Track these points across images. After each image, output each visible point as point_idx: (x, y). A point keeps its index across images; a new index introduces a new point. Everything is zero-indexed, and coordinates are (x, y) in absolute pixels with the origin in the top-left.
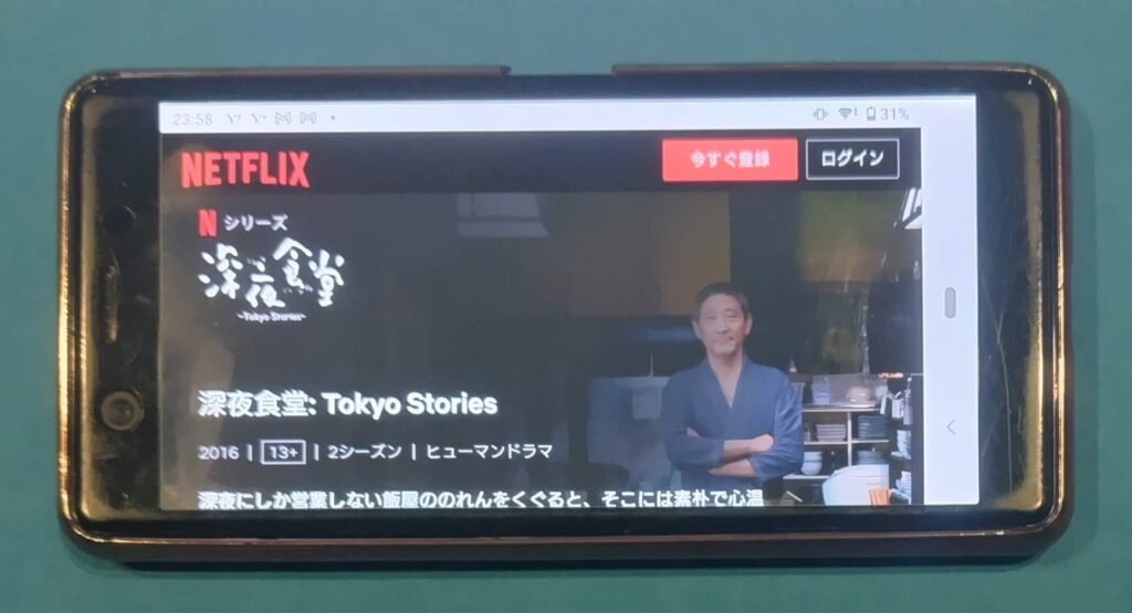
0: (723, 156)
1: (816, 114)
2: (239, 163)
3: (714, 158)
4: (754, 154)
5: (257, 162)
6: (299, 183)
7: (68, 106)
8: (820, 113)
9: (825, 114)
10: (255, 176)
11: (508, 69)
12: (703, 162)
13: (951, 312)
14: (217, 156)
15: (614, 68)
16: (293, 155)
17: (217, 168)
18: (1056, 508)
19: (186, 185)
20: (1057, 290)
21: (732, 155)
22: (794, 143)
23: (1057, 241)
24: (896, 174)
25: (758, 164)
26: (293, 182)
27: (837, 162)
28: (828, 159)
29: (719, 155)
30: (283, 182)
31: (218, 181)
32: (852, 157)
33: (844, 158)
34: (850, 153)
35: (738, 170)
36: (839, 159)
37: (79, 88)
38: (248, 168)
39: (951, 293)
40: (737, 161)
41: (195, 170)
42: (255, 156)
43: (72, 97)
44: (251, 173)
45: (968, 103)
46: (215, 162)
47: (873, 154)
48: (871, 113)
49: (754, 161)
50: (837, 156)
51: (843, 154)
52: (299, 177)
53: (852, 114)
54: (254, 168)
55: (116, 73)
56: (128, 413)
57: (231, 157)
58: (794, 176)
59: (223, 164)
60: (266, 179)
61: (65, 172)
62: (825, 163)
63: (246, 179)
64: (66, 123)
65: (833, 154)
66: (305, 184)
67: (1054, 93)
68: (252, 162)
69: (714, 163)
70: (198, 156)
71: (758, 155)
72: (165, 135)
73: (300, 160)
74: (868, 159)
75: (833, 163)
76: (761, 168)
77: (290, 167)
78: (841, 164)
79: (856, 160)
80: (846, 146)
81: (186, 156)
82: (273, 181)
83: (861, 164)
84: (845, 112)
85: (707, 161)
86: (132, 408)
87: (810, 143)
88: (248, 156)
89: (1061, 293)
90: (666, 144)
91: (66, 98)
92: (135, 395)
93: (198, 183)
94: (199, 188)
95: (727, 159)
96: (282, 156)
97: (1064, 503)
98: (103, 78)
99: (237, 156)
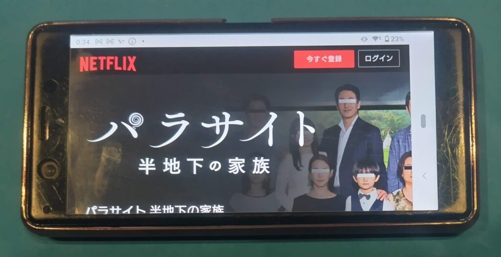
0: (321, 58)
1: (362, 39)
2: (105, 61)
3: (317, 58)
4: (335, 56)
5: (113, 61)
6: (132, 69)
7: (30, 37)
8: (364, 38)
9: (366, 39)
10: (112, 66)
11: (224, 20)
12: (312, 60)
13: (423, 125)
14: (96, 58)
15: (272, 20)
16: (129, 58)
17: (95, 63)
18: (473, 212)
19: (81, 70)
20: (471, 116)
21: (325, 57)
22: (353, 51)
23: (471, 94)
24: (398, 65)
25: (336, 61)
26: (129, 69)
27: (372, 60)
28: (368, 58)
29: (319, 57)
30: (125, 69)
31: (96, 69)
32: (379, 58)
33: (375, 58)
34: (377, 56)
35: (328, 63)
36: (373, 58)
37: (35, 29)
38: (109, 63)
39: (423, 117)
40: (328, 60)
41: (85, 64)
42: (112, 58)
43: (32, 32)
44: (110, 65)
45: (430, 35)
46: (94, 61)
47: (388, 57)
48: (387, 39)
49: (335, 60)
50: (372, 57)
51: (375, 56)
52: (132, 67)
53: (379, 39)
54: (112, 63)
55: (52, 22)
56: (53, 171)
57: (102, 58)
58: (353, 66)
59: (98, 61)
60: (117, 68)
61: (28, 66)
62: (366, 60)
63: (108, 68)
64: (29, 44)
65: (370, 57)
66: (134, 70)
67: (468, 30)
68: (111, 60)
69: (317, 61)
70: (87, 58)
71: (336, 57)
72: (72, 49)
73: (132, 60)
74: (386, 58)
75: (370, 60)
76: (338, 62)
77: (128, 63)
78: (374, 61)
79: (380, 59)
80: (376, 53)
81: (82, 58)
82: (120, 69)
83: (383, 61)
84: (375, 38)
85: (314, 59)
86: (55, 169)
87: (360, 51)
88: (109, 58)
89: (473, 117)
90: (295, 52)
91: (30, 33)
92: (56, 163)
93: (87, 70)
94: (87, 72)
95: (323, 59)
96: (125, 58)
97: (477, 210)
98: (45, 25)
99: (105, 58)
